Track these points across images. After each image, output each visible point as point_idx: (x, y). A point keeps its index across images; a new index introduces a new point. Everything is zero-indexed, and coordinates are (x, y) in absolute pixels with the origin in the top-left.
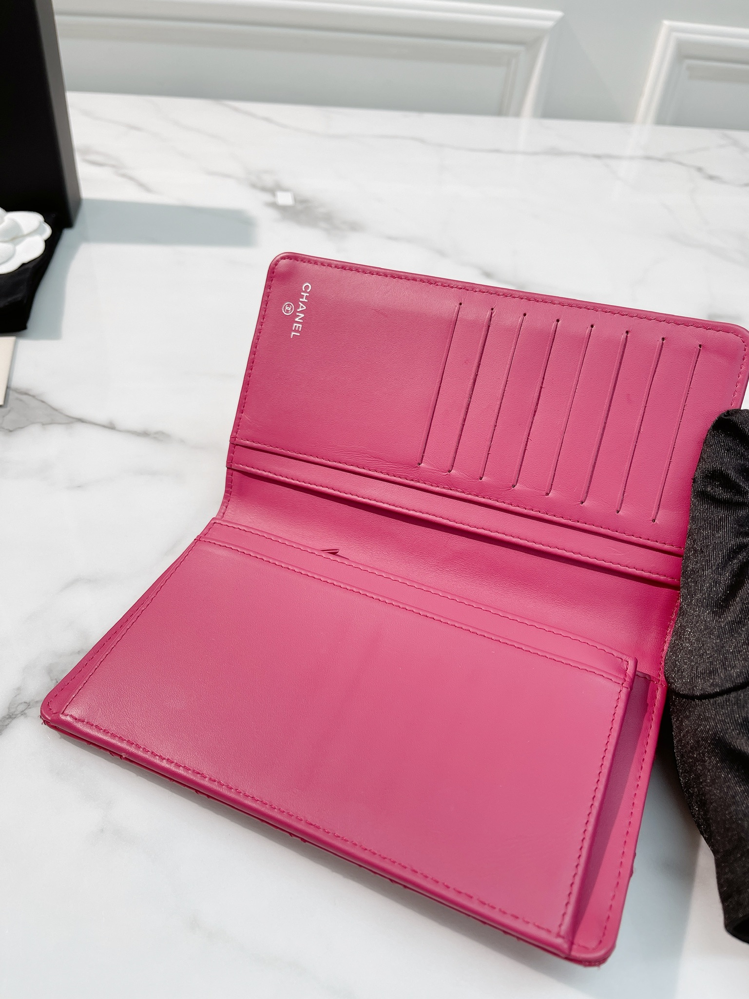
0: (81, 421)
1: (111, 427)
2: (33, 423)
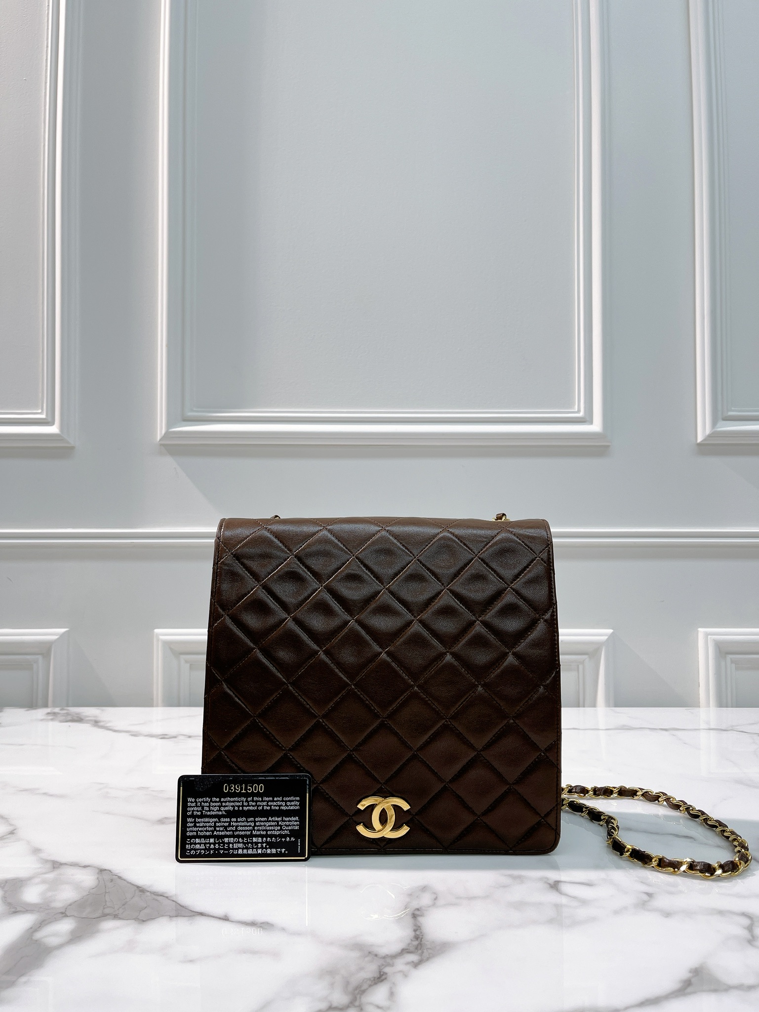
0: (202, 914)
1: (226, 919)
2: (163, 916)
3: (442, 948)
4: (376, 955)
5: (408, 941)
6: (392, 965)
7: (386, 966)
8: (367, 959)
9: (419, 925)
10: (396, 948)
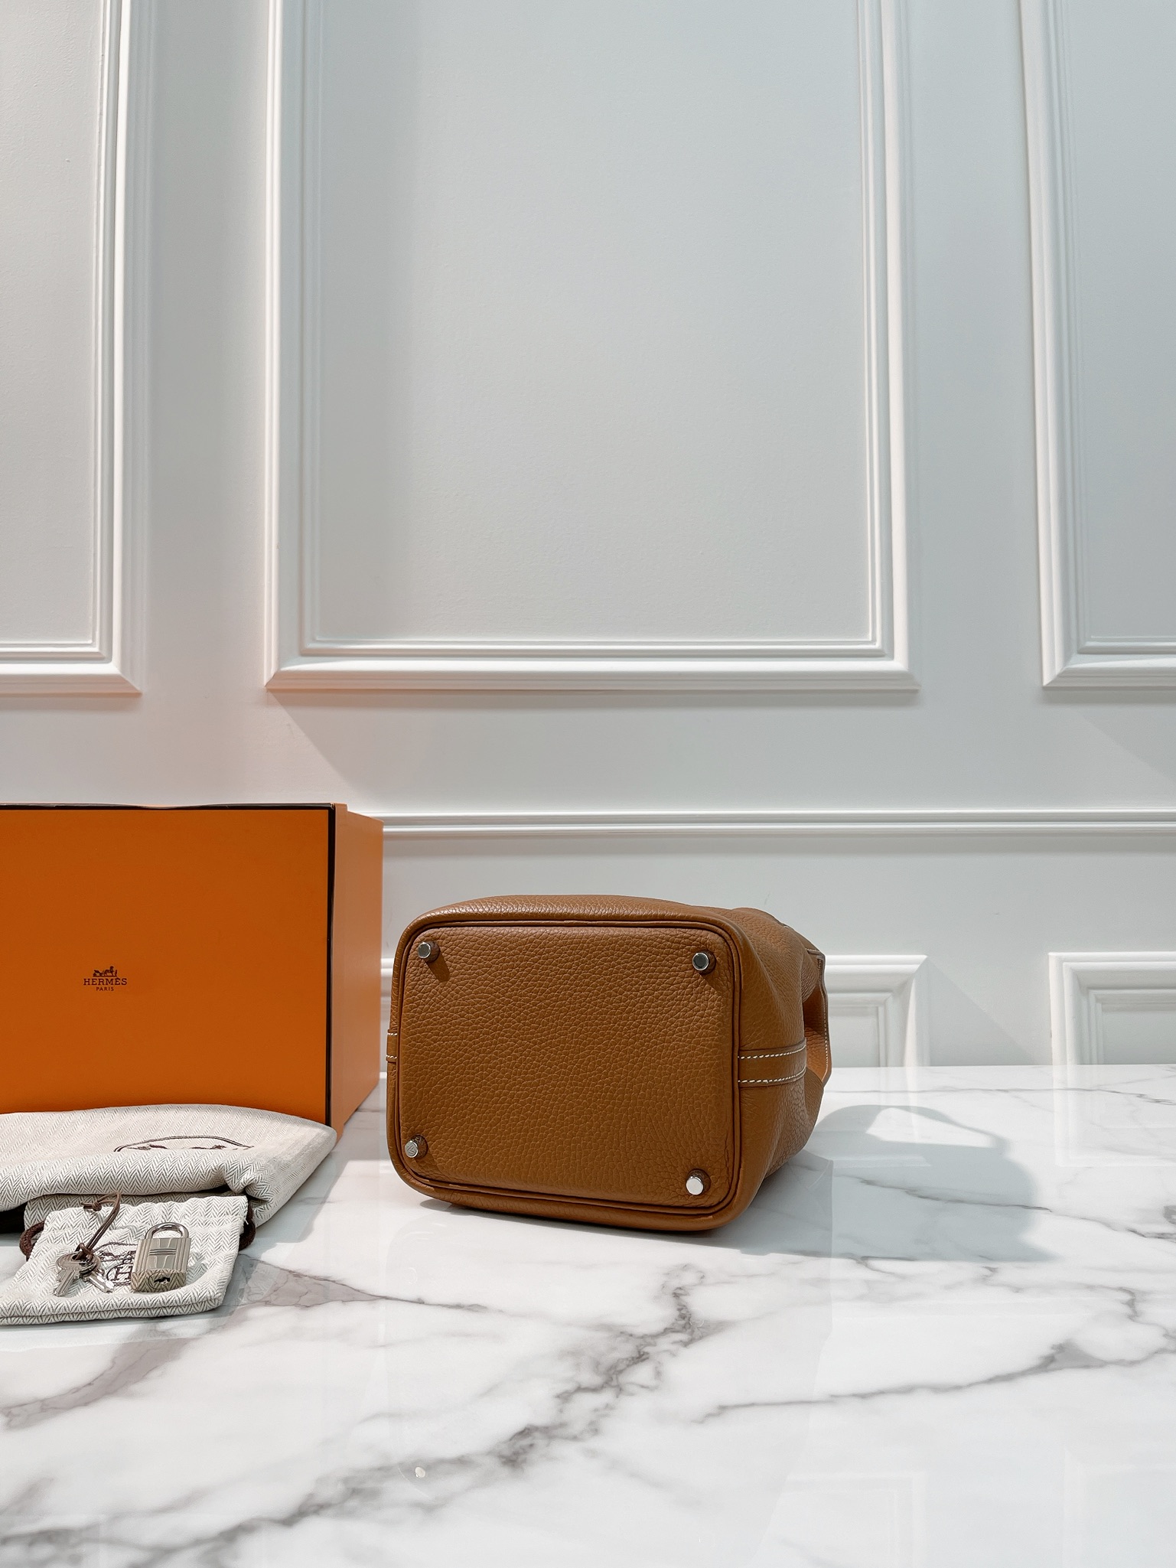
0: (386, 1298)
1: (420, 1302)
2: (332, 1301)
3: (716, 1327)
4: (631, 1335)
5: (674, 1320)
6: (655, 1345)
7: (646, 1346)
8: (619, 1339)
9: (683, 1304)
10: (658, 1327)
